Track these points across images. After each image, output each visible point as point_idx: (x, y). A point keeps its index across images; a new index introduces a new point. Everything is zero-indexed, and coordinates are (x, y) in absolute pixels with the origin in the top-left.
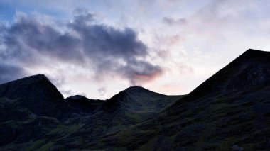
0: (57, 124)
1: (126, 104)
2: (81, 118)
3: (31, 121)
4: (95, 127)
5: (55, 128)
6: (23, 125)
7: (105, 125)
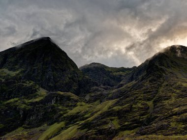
0: (76, 101)
1: (170, 70)
2: (105, 92)
3: (42, 98)
4: (136, 104)
5: (75, 106)
6: (32, 104)
7: (149, 100)
